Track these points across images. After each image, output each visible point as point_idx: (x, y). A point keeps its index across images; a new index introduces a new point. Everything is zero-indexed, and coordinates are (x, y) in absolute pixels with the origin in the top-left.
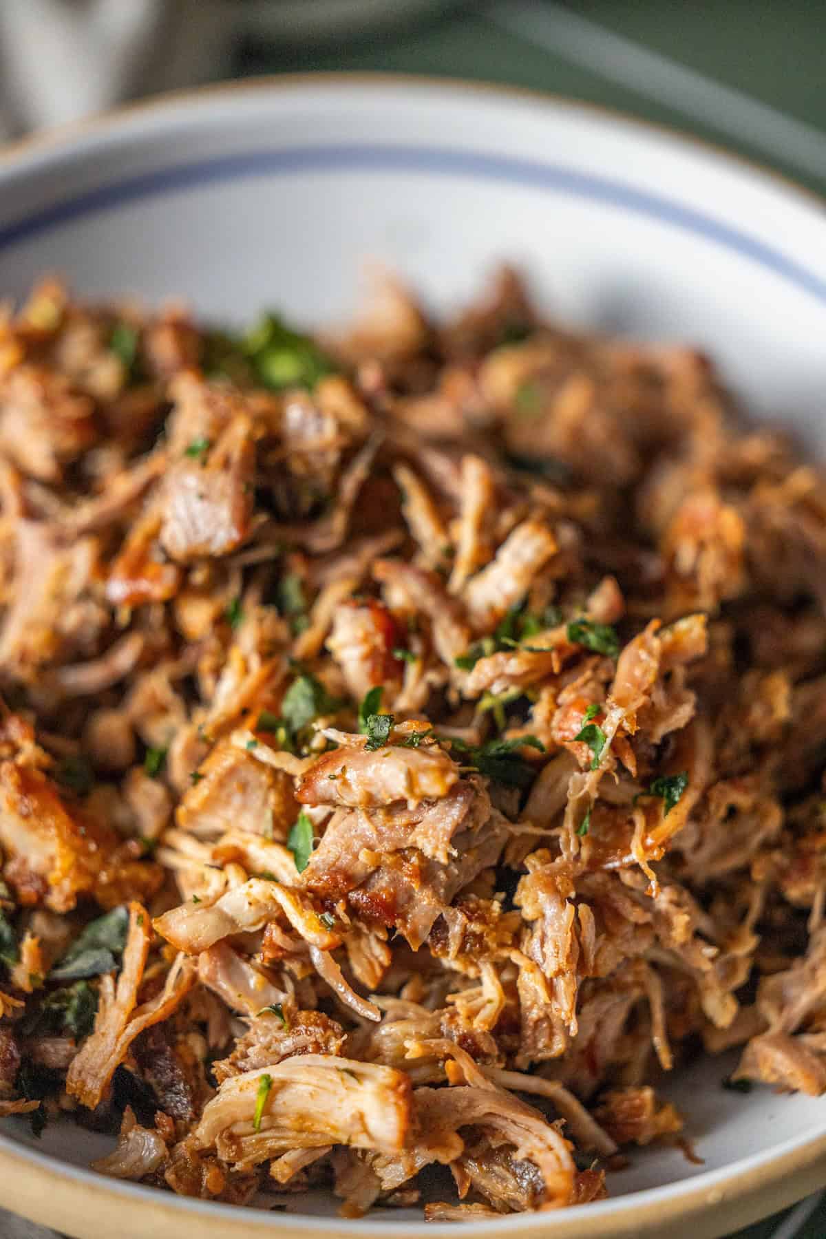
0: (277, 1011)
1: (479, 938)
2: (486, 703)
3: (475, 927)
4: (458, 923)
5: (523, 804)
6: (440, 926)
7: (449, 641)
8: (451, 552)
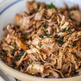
0: (36, 60)
1: (54, 56)
2: (60, 37)
3: (54, 55)
4: (52, 55)
5: (61, 46)
6: (51, 55)
7: (58, 30)
8: (60, 24)
